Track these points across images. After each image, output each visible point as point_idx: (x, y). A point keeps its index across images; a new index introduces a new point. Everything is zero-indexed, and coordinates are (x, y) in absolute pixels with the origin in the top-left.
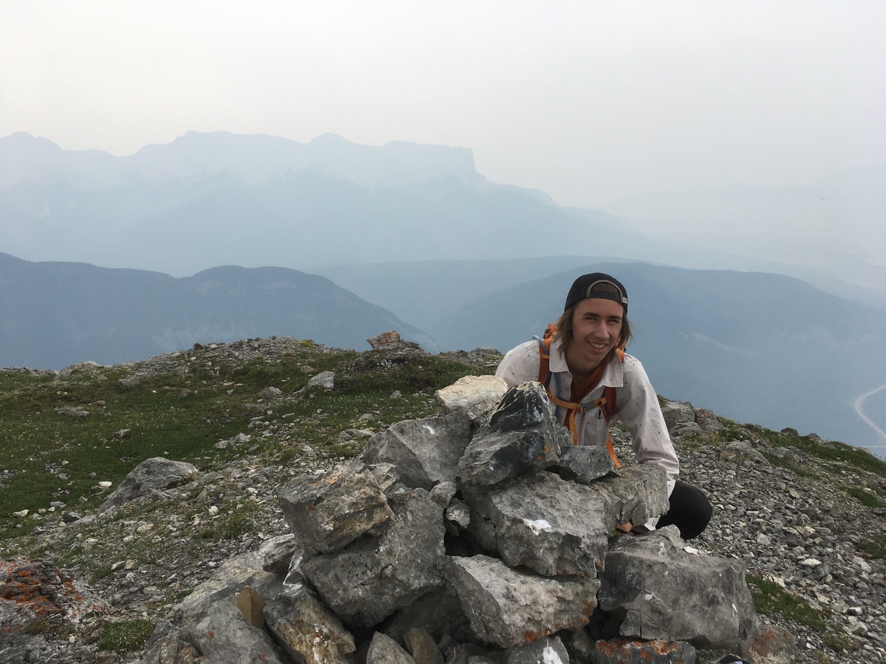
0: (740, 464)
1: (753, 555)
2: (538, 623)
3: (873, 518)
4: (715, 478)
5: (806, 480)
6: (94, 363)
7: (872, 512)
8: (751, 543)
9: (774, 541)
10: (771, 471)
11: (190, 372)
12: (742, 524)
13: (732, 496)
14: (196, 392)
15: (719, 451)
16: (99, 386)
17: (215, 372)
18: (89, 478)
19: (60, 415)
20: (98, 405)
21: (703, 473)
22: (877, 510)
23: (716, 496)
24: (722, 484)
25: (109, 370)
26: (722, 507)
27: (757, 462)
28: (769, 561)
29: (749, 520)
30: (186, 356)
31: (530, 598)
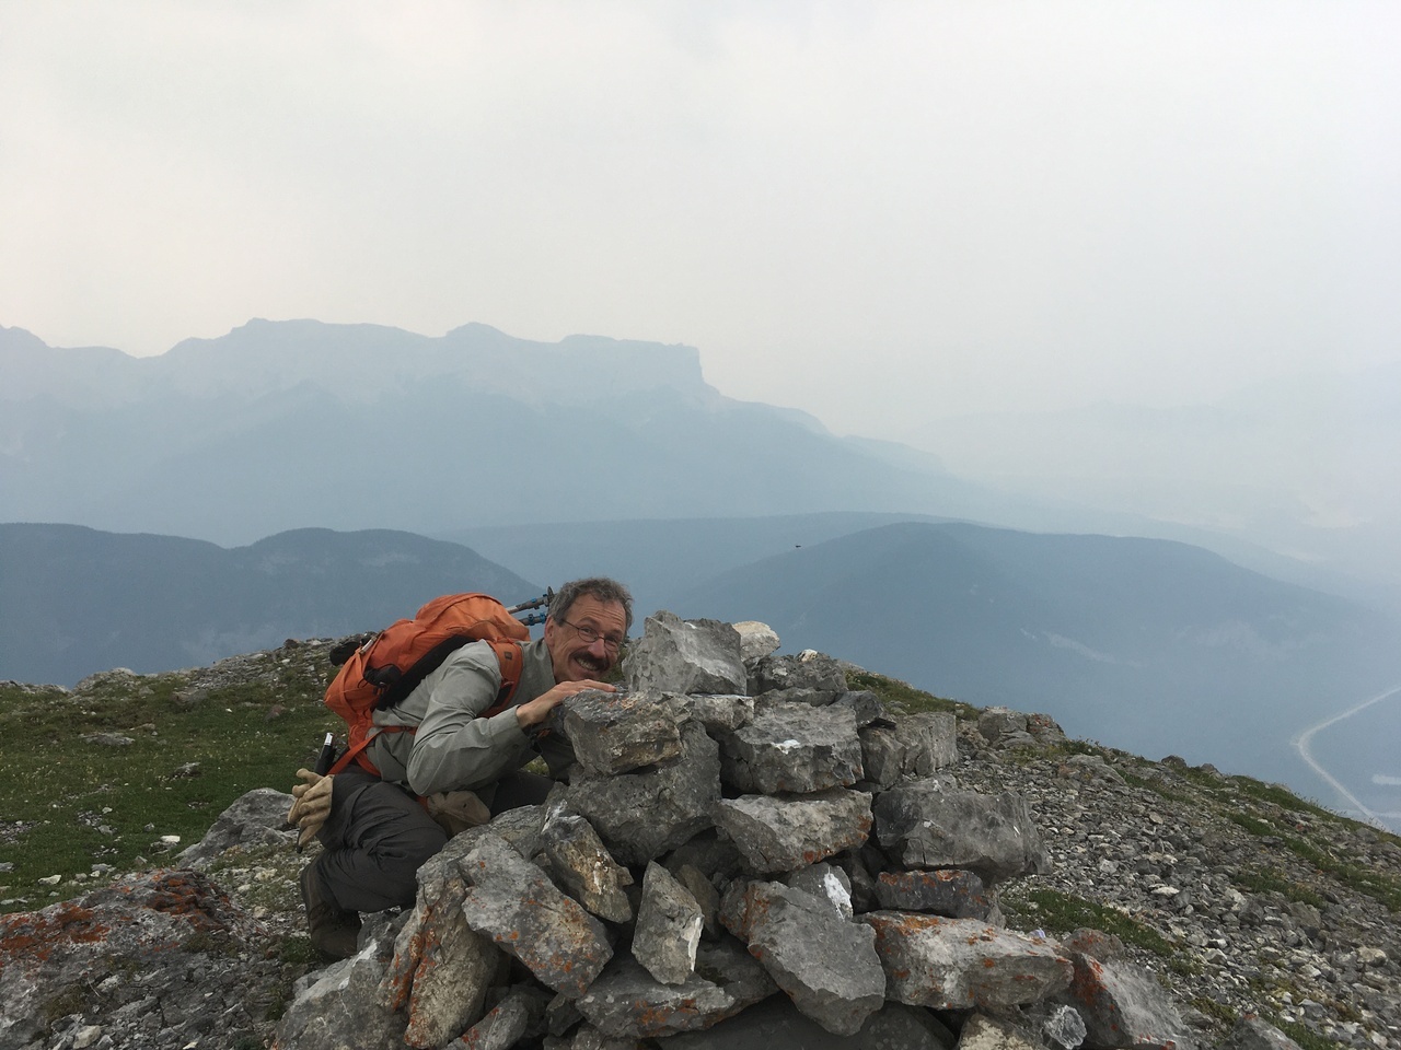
0: (1083, 781)
1: (1092, 883)
2: (816, 842)
3: (1261, 849)
4: (1049, 798)
5: (1175, 804)
6: (129, 671)
7: (1261, 842)
8: (1091, 870)
9: (1121, 868)
10: (1127, 792)
11: (281, 682)
12: (1081, 850)
13: (1070, 818)
14: (293, 710)
15: (1057, 767)
16: (144, 703)
17: (320, 680)
18: (145, 831)
19: (90, 744)
20: (146, 730)
21: (1035, 792)
22: (1266, 839)
23: (1049, 818)
24: (1058, 805)
25: (154, 680)
26: (1056, 830)
27: (1109, 780)
28: (1112, 890)
29: (1092, 846)
30: (274, 658)
31: (802, 820)
